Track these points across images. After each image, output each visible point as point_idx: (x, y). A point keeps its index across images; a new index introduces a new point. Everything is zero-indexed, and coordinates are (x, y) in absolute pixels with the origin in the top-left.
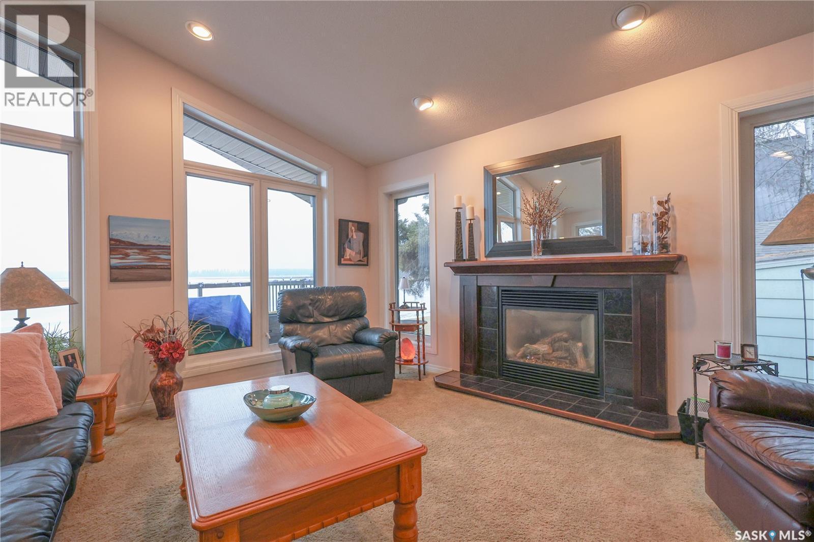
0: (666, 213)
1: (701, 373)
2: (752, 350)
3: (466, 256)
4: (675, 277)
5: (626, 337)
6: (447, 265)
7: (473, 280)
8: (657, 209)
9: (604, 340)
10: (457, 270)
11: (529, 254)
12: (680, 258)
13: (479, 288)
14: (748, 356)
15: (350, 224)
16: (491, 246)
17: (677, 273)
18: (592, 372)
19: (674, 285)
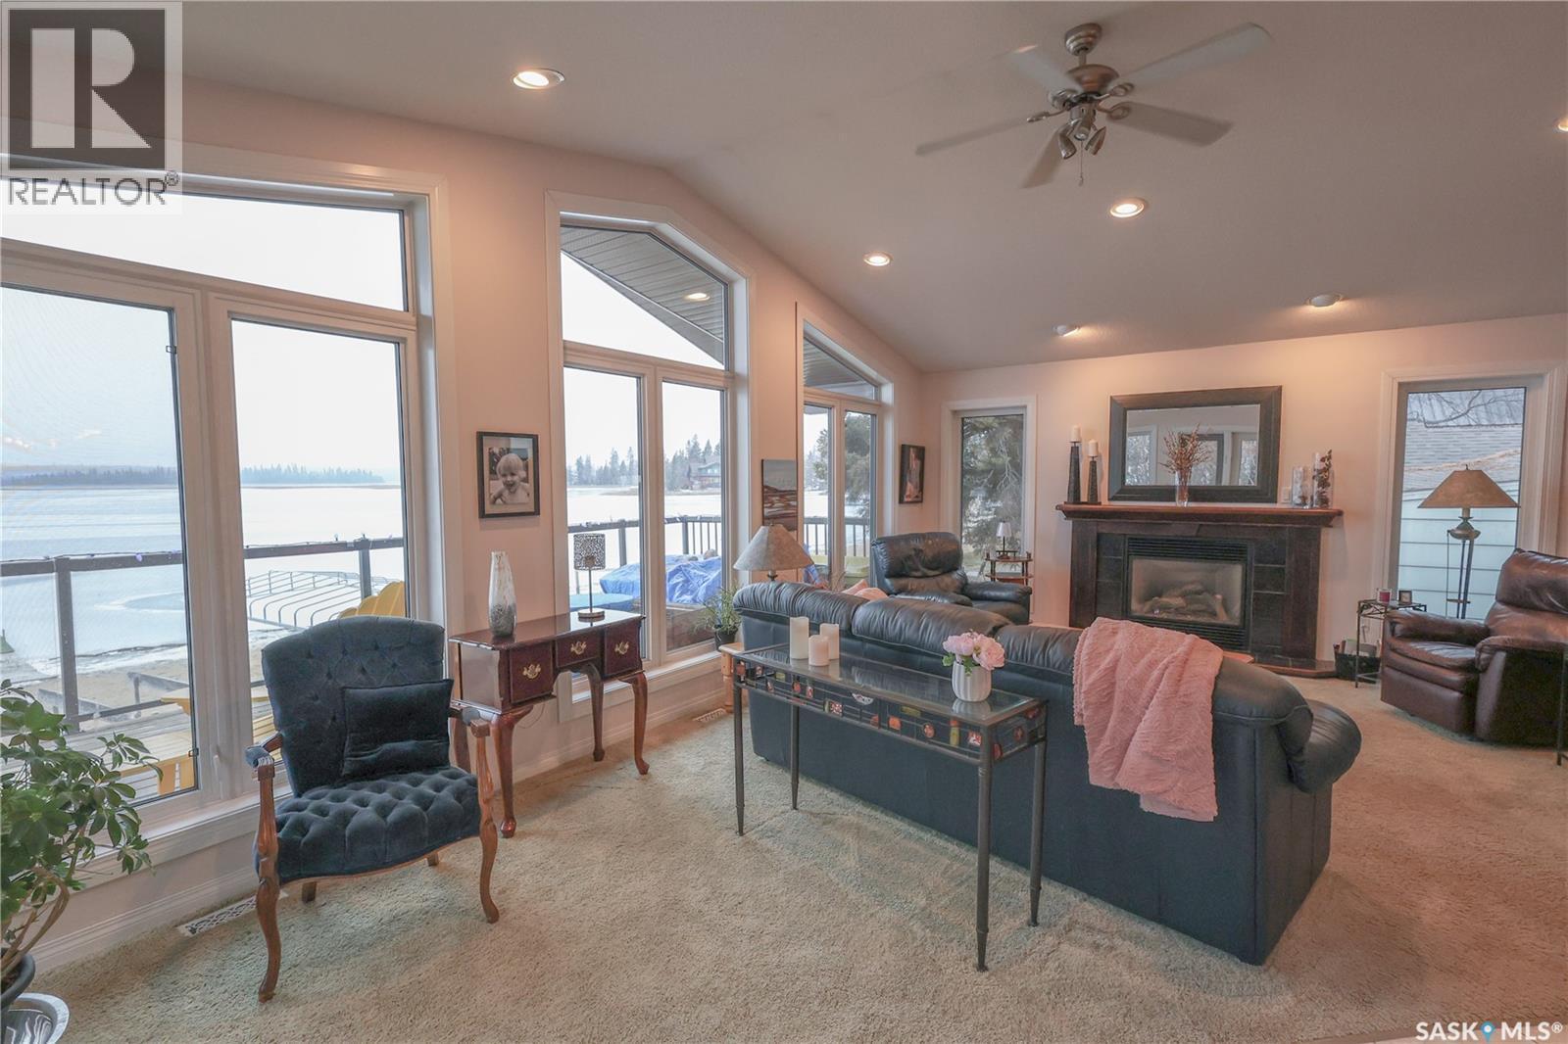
0: (1326, 470)
1: (1365, 616)
2: (1407, 595)
3: (1084, 498)
4: (1330, 530)
5: (1279, 587)
6: (1058, 507)
7: (1094, 527)
8: (1319, 466)
9: (1253, 592)
10: (1069, 514)
11: (1173, 500)
12: (1340, 513)
13: (1099, 536)
14: (1404, 600)
15: (912, 450)
16: (1117, 488)
17: (1331, 527)
18: (1236, 624)
19: (1329, 538)
